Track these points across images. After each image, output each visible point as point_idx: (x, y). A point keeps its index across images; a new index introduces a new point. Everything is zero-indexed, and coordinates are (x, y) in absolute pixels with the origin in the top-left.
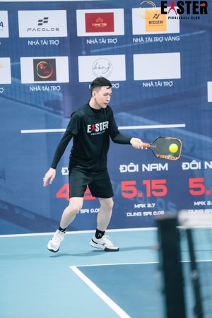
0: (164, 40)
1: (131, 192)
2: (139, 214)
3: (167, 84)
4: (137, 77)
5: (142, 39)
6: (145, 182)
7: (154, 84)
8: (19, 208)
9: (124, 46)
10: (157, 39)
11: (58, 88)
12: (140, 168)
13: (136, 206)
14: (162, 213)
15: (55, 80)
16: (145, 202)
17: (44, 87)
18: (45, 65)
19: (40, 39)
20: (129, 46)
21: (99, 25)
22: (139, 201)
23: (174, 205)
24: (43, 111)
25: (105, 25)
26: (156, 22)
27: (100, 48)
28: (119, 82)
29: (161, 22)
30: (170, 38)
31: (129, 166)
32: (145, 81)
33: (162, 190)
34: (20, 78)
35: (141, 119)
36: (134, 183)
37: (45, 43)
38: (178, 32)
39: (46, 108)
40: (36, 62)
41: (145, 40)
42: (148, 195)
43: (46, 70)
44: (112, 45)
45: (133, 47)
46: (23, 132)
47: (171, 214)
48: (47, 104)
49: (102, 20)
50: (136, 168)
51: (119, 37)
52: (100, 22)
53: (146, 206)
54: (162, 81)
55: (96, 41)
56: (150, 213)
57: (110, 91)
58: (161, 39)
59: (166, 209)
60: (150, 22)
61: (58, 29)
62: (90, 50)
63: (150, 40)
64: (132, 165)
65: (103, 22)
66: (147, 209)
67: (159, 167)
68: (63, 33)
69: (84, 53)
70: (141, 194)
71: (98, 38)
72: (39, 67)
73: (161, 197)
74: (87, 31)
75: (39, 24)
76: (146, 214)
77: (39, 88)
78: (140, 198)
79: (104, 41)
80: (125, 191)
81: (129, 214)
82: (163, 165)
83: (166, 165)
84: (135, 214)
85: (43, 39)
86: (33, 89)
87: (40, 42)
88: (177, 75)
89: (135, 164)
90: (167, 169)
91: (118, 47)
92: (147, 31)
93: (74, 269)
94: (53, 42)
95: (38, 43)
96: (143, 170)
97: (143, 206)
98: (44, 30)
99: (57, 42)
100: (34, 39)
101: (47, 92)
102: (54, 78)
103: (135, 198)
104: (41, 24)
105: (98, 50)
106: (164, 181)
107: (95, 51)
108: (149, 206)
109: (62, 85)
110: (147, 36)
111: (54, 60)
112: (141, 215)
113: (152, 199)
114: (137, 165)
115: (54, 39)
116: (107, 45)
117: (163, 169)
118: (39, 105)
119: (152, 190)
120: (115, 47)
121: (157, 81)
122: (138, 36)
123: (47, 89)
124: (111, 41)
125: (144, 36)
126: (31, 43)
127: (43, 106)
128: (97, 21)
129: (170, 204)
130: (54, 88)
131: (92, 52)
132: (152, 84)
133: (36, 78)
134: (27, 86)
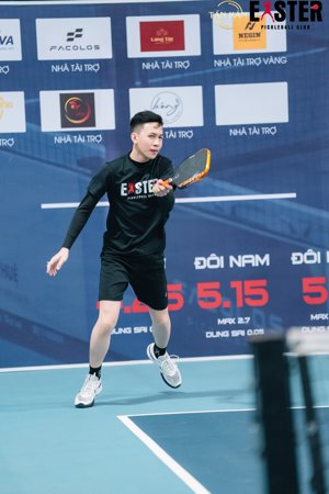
0: (263, 63)
1: (212, 300)
2: (225, 334)
3: (267, 131)
4: (220, 121)
5: (228, 62)
6: (234, 284)
7: (248, 131)
8: (39, 325)
9: (201, 72)
10: (251, 62)
11: (98, 139)
12: (227, 261)
13: (219, 322)
14: (261, 331)
15: (94, 125)
16: (235, 316)
17: (77, 136)
18: (77, 102)
19: (70, 62)
20: (208, 72)
21: (161, 40)
22: (225, 313)
23: (279, 320)
24: (76, 174)
25: (171, 39)
26: (251, 35)
27: (163, 76)
28: (194, 129)
29: (258, 35)
30: (271, 60)
31: (209, 259)
32: (234, 127)
33: (260, 297)
34: (39, 123)
35: (227, 186)
36: (217, 285)
37: (78, 68)
38: (284, 49)
39: (80, 169)
40: (63, 98)
41: (232, 63)
42: (240, 304)
43: (79, 111)
44: (182, 71)
45: (214, 73)
46: (44, 206)
47: (275, 333)
48: (81, 163)
49: (166, 33)
50: (220, 262)
51: (191, 59)
52: (163, 35)
53: (236, 321)
54: (259, 126)
55: (157, 65)
56: (242, 333)
57: (159, 131)
58: (258, 61)
59: (267, 326)
60: (241, 35)
61: (97, 47)
62: (148, 79)
63: (240, 63)
64: (213, 257)
65: (168, 36)
66: (237, 327)
67: (255, 260)
68: (106, 53)
69: (138, 83)
70: (227, 303)
71: (160, 60)
72: (69, 105)
73: (259, 307)
74: (143, 49)
75: (69, 40)
76: (235, 333)
77: (69, 139)
78: (227, 309)
79: (169, 65)
80: (202, 299)
81: (210, 335)
82: (262, 257)
83: (267, 257)
84: (218, 334)
85: (74, 62)
86: (59, 140)
87: (70, 68)
88: (283, 117)
89: (219, 255)
90: (268, 264)
91: (192, 74)
92: (235, 48)
93: (125, 419)
94: (89, 68)
95: (66, 68)
96: (231, 265)
97: (231, 321)
98: (76, 48)
99: (96, 68)
100: (61, 63)
101: (80, 144)
102: (92, 122)
103: (218, 308)
104: (72, 40)
105: (160, 79)
106: (263, 282)
107: (155, 80)
108: (241, 321)
109: (105, 133)
110: (236, 56)
111: (93, 94)
112: (228, 335)
113: (245, 311)
114: (222, 258)
115: (92, 62)
116: (174, 71)
117: (262, 263)
118: (68, 165)
119: (244, 297)
120: (186, 75)
121: (252, 126)
122: (222, 57)
123: (81, 139)
124: (180, 65)
125: (232, 57)
126: (57, 69)
127: (74, 166)
128: (159, 33)
129: (273, 317)
130: (92, 139)
131: (150, 81)
132: (244, 132)
133: (65, 123)
134: (50, 136)
